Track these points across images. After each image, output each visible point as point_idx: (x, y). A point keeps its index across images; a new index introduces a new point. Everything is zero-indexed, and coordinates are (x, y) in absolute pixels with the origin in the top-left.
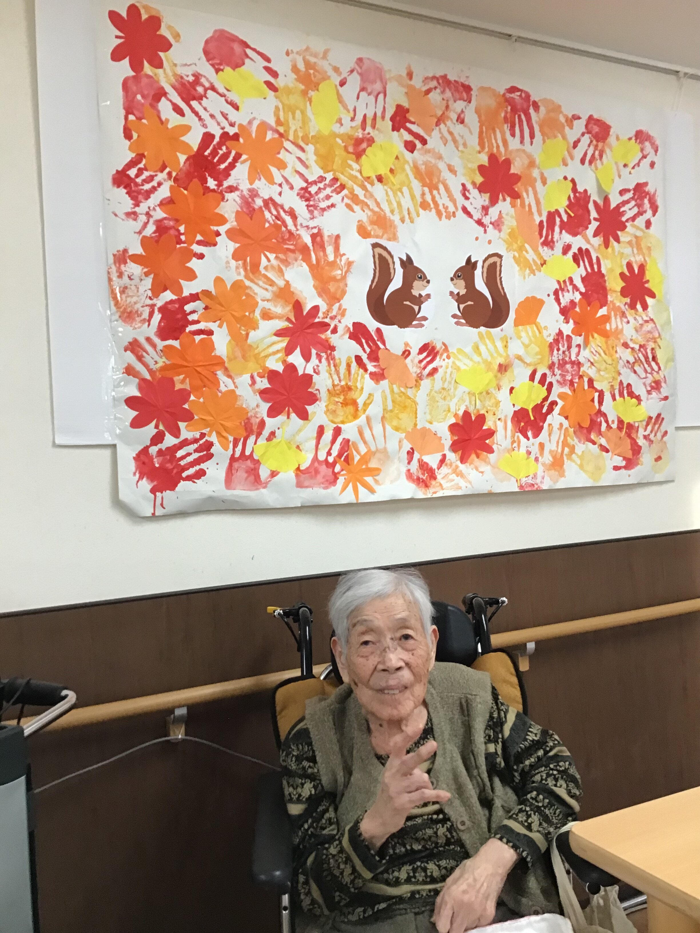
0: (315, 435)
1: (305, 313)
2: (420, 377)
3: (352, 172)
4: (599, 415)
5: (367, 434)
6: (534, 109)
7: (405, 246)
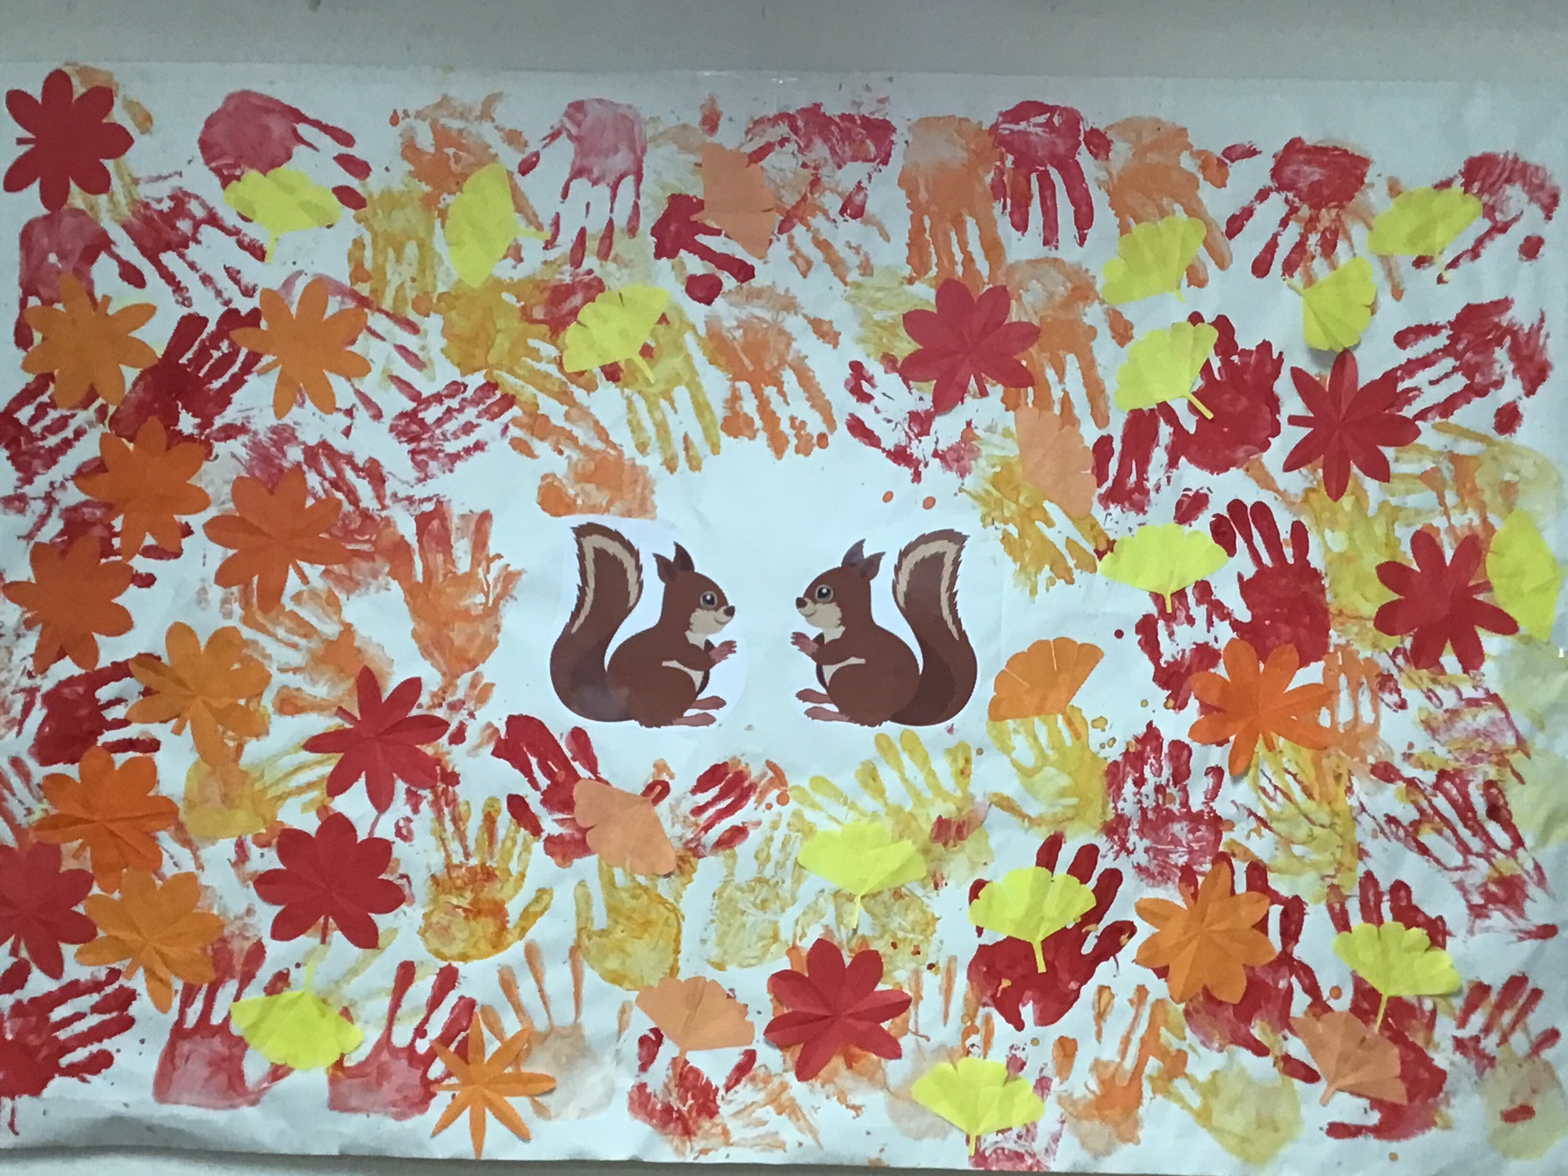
0: (391, 984)
1: (385, 696)
2: (694, 850)
3: (537, 366)
4: (1285, 970)
5: (526, 988)
6: (1091, 152)
7: (672, 527)
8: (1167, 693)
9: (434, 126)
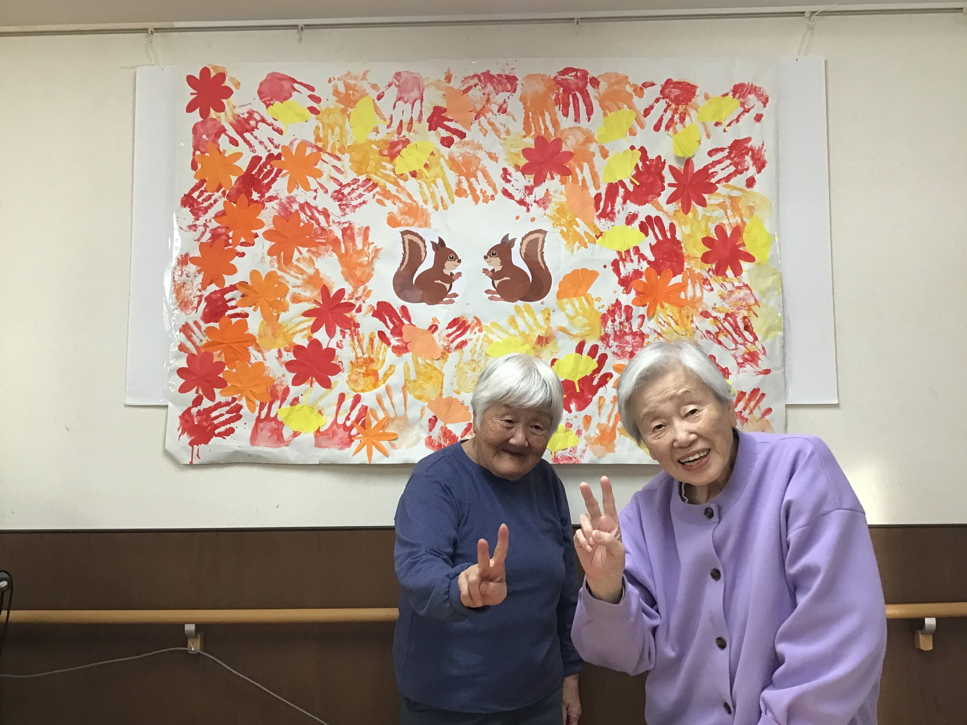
0: (336, 401)
1: (332, 296)
2: (447, 350)
3: (385, 172)
5: (386, 402)
6: (592, 86)
7: (437, 231)
8: (623, 288)
9: (344, 83)
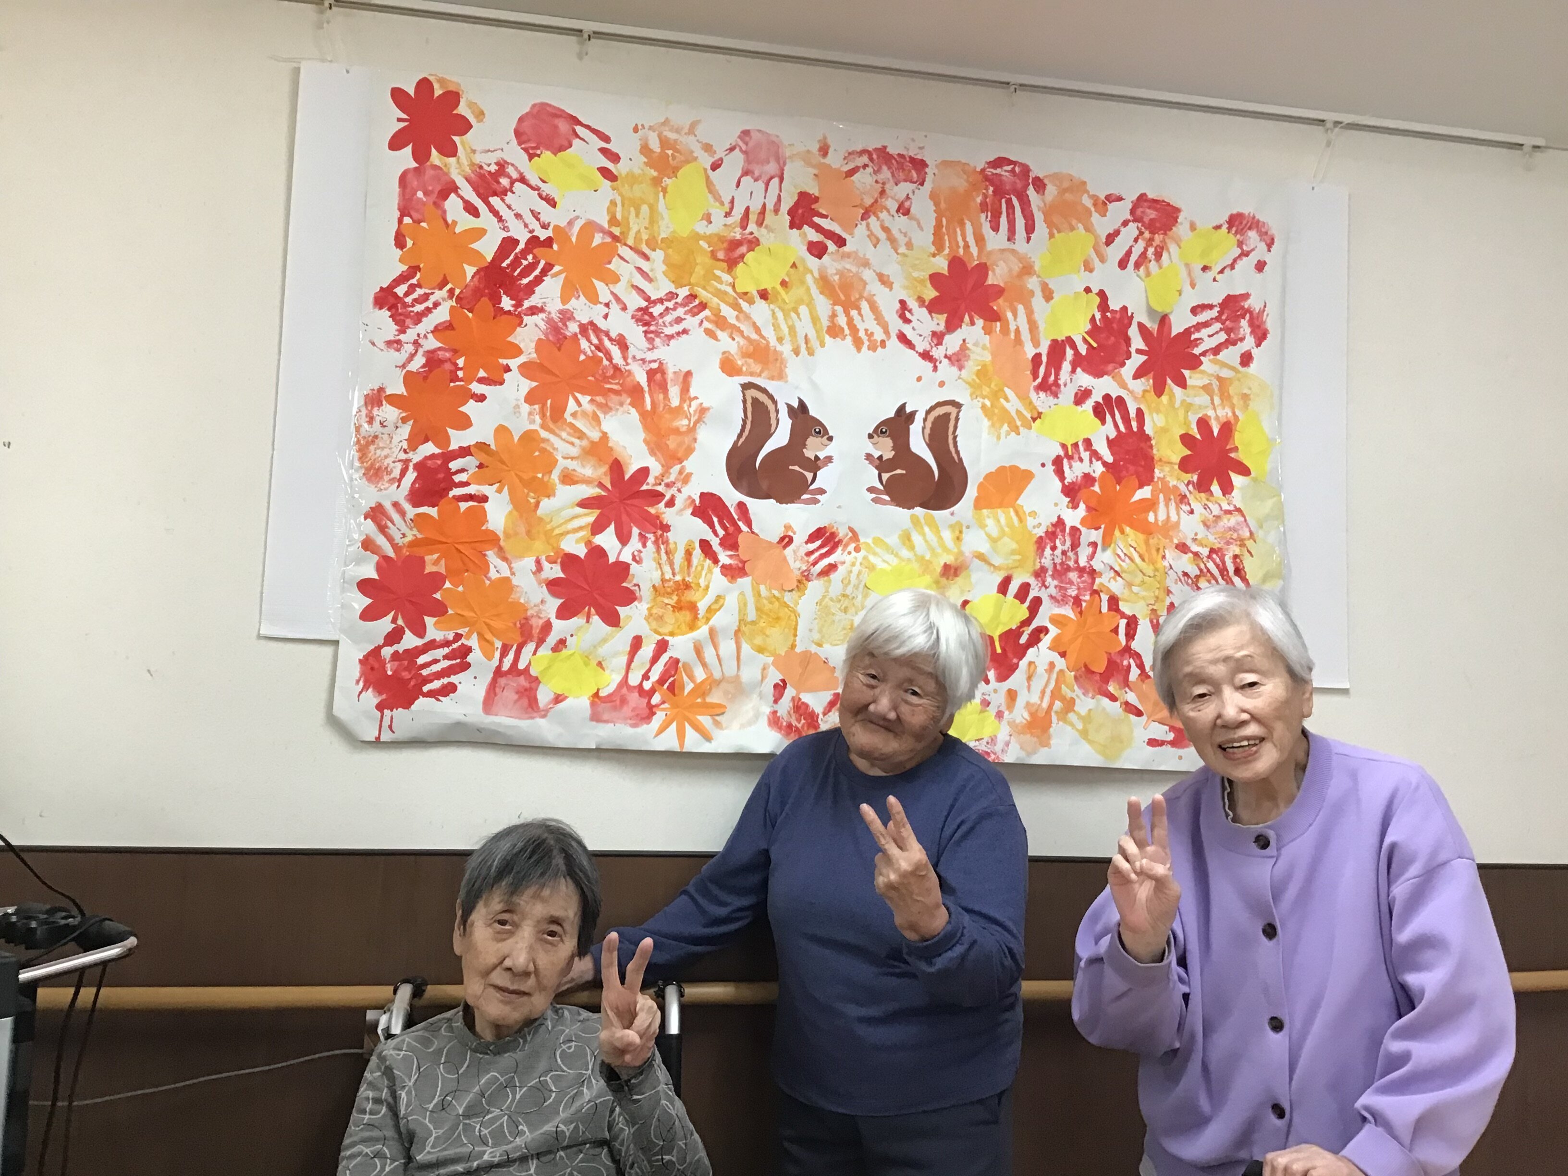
0: (628, 649)
1: (627, 477)
2: (806, 576)
3: (719, 286)
4: (1127, 655)
5: (709, 653)
6: (1035, 189)
7: (797, 388)
8: (1068, 499)
9: (660, 136)
